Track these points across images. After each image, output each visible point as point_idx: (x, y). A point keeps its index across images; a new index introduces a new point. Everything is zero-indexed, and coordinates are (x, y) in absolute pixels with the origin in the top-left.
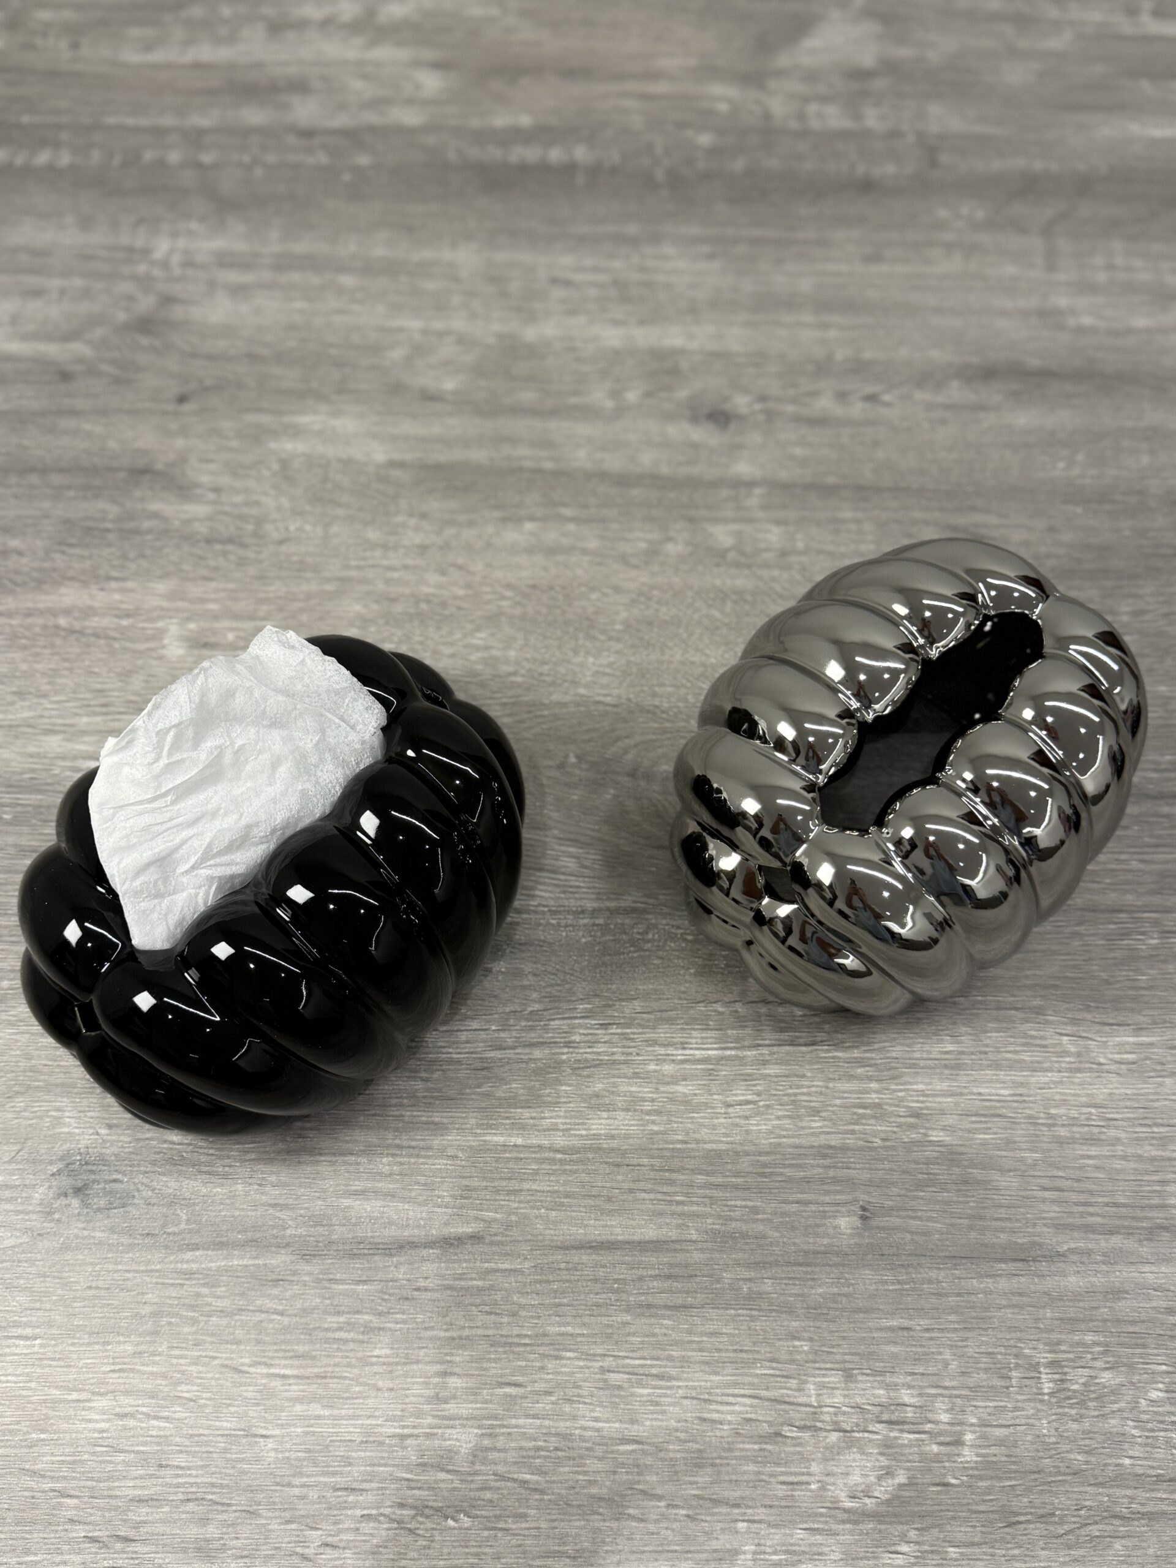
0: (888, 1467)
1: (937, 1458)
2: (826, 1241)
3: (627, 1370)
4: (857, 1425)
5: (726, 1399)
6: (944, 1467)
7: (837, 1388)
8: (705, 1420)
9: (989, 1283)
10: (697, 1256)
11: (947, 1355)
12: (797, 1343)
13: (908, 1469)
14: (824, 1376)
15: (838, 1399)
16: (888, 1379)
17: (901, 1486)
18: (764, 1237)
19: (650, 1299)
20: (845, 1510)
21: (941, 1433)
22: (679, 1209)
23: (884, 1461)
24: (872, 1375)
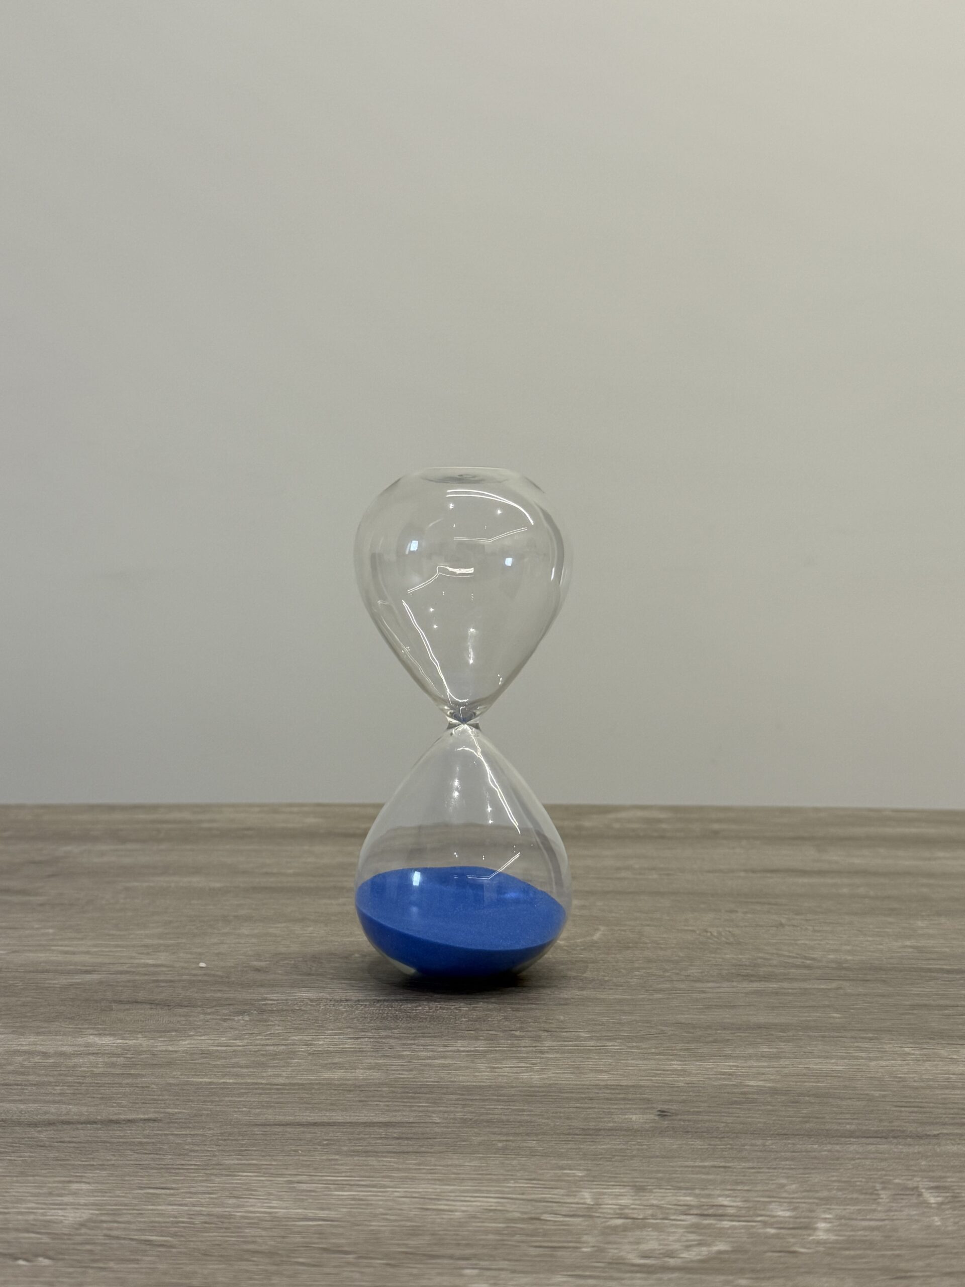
0: (700, 1240)
1: (776, 1236)
2: (611, 1125)
3: (324, 1182)
4: (652, 1215)
5: (463, 1198)
6: (788, 1242)
7: (625, 1195)
8: (427, 1209)
9: (838, 1147)
10: (437, 1130)
11: (783, 1181)
12: (565, 1171)
13: (731, 1242)
14: (605, 1189)
15: (624, 1201)
16: (697, 1191)
17: (720, 1252)
18: (531, 1122)
19: (369, 1148)
20: (634, 1265)
21: (781, 1222)
22: (421, 1109)
23: (692, 1237)
24: (674, 1190)
